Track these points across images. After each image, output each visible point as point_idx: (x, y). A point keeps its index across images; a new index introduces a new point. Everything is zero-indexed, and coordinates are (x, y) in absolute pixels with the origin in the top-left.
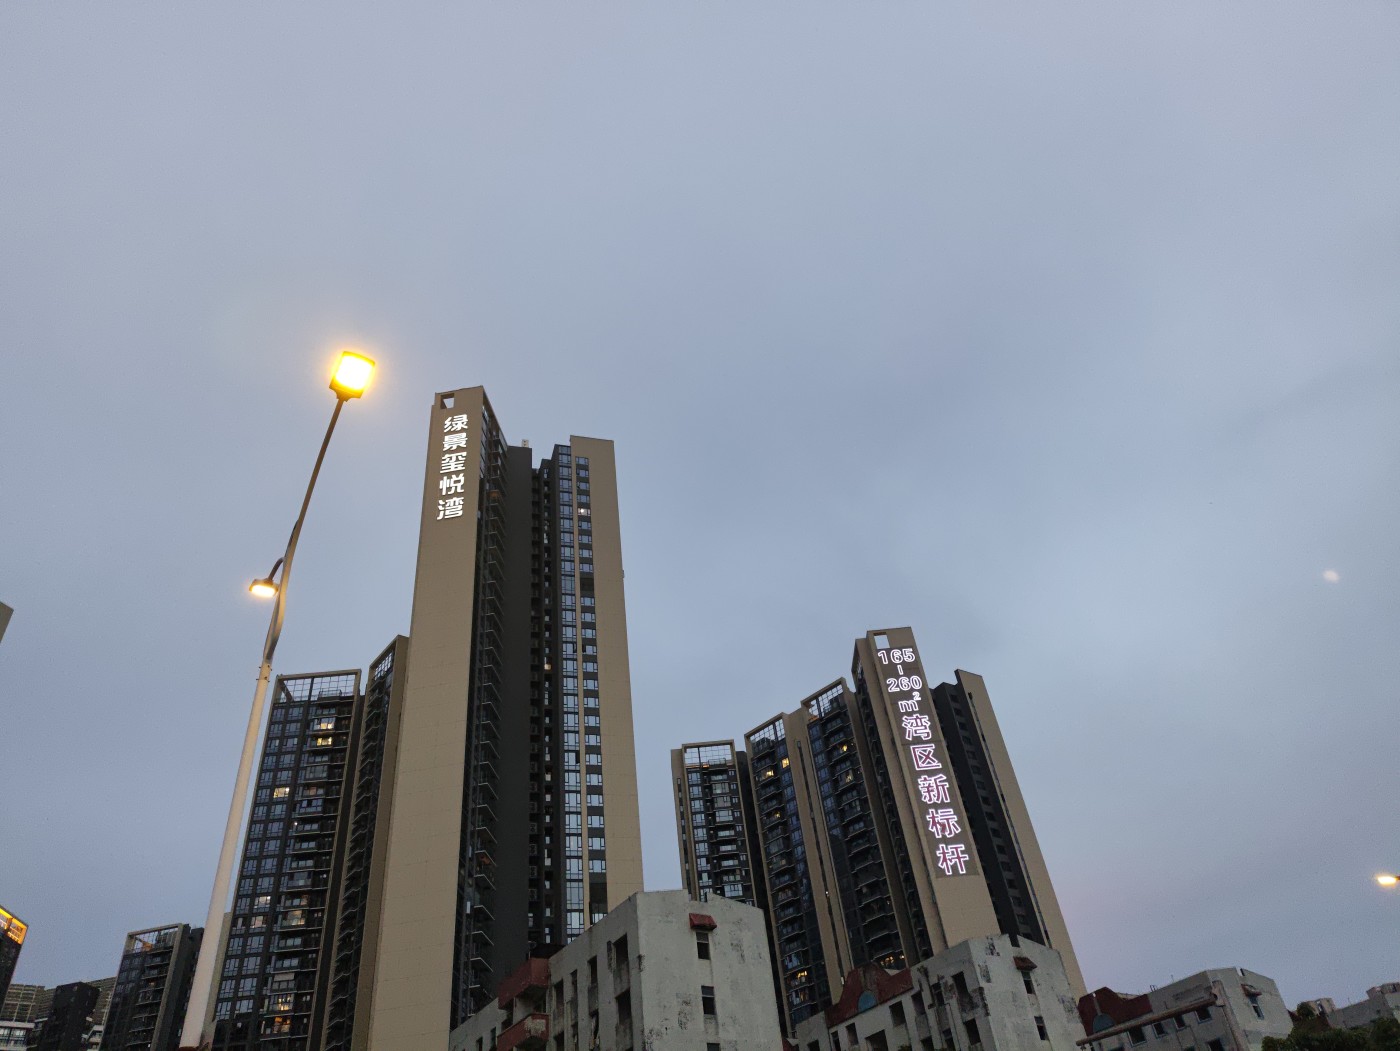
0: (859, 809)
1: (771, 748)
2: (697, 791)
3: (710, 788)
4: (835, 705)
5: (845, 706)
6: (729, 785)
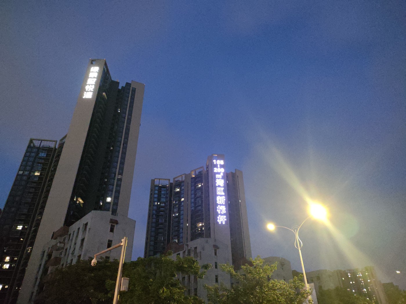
0: (200, 203)
1: (180, 183)
2: (156, 192)
3: (161, 191)
4: (200, 173)
5: (202, 174)
6: (166, 191)
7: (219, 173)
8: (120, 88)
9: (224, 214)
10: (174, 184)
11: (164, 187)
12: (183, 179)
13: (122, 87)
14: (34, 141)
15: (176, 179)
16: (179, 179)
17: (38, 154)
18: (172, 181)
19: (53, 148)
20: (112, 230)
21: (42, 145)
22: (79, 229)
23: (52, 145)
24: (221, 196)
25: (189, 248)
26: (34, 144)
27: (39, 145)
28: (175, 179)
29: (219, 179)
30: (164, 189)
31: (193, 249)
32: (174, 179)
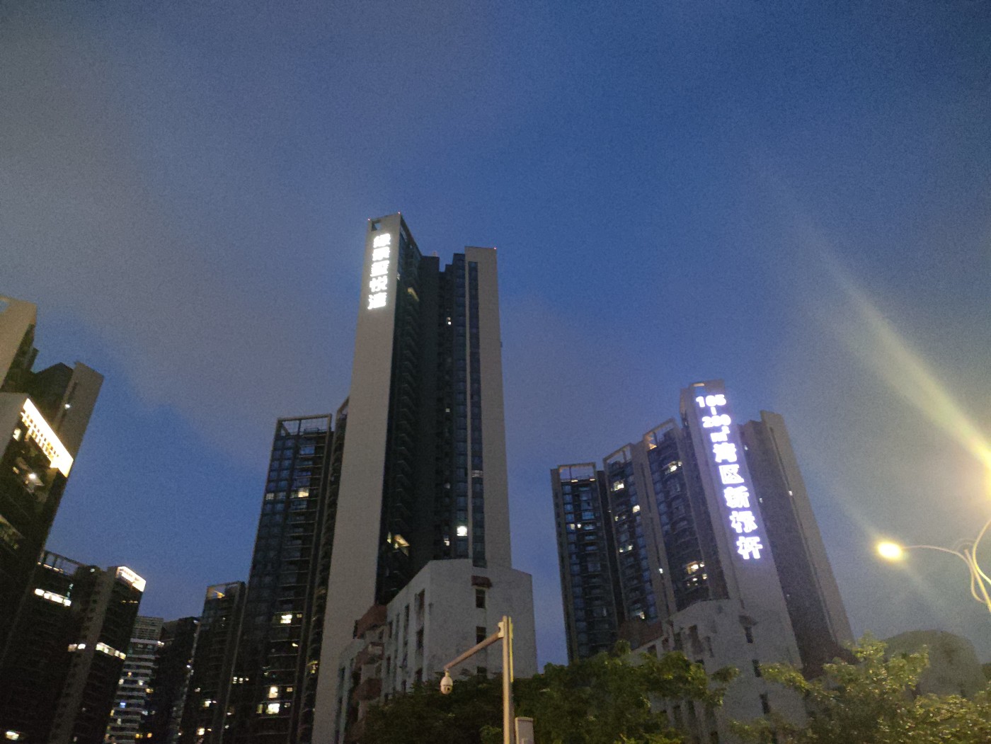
0: (684, 511)
1: (622, 468)
2: (568, 498)
3: (578, 496)
4: (667, 437)
5: (674, 438)
6: (592, 494)
7: (718, 429)
8: (442, 269)
9: (754, 533)
10: (607, 473)
11: (584, 483)
12: (628, 459)
13: (447, 265)
14: (286, 424)
15: (611, 461)
16: (618, 460)
17: (296, 450)
18: (600, 467)
19: (325, 433)
20: (480, 603)
21: (302, 430)
22: (407, 608)
23: (322, 425)
24: (735, 486)
25: (676, 630)
26: (286, 430)
27: (297, 430)
28: (608, 461)
29: (719, 443)
30: (585, 489)
31: (687, 632)
32: (605, 460)
